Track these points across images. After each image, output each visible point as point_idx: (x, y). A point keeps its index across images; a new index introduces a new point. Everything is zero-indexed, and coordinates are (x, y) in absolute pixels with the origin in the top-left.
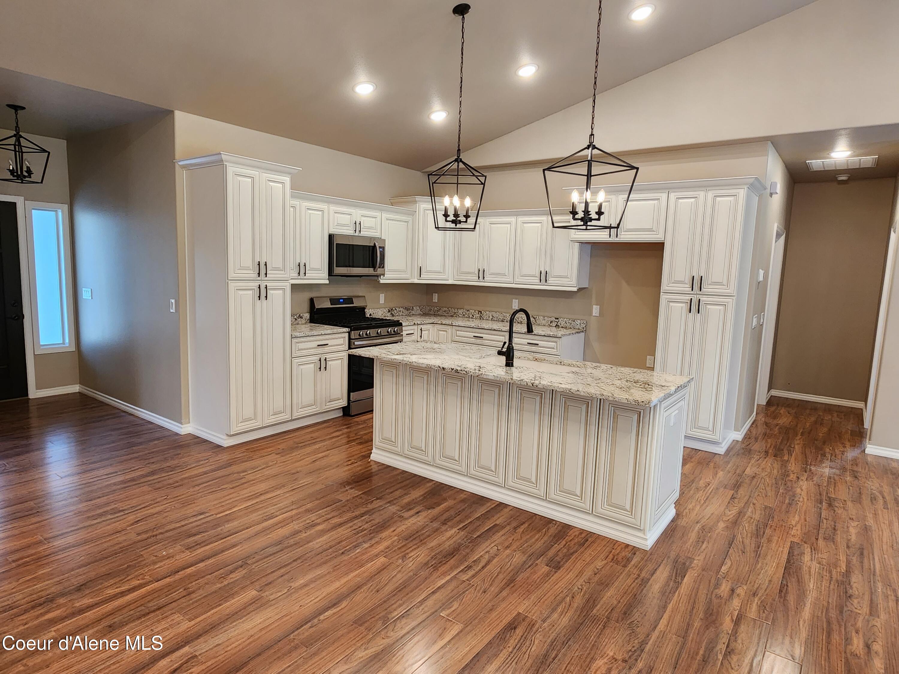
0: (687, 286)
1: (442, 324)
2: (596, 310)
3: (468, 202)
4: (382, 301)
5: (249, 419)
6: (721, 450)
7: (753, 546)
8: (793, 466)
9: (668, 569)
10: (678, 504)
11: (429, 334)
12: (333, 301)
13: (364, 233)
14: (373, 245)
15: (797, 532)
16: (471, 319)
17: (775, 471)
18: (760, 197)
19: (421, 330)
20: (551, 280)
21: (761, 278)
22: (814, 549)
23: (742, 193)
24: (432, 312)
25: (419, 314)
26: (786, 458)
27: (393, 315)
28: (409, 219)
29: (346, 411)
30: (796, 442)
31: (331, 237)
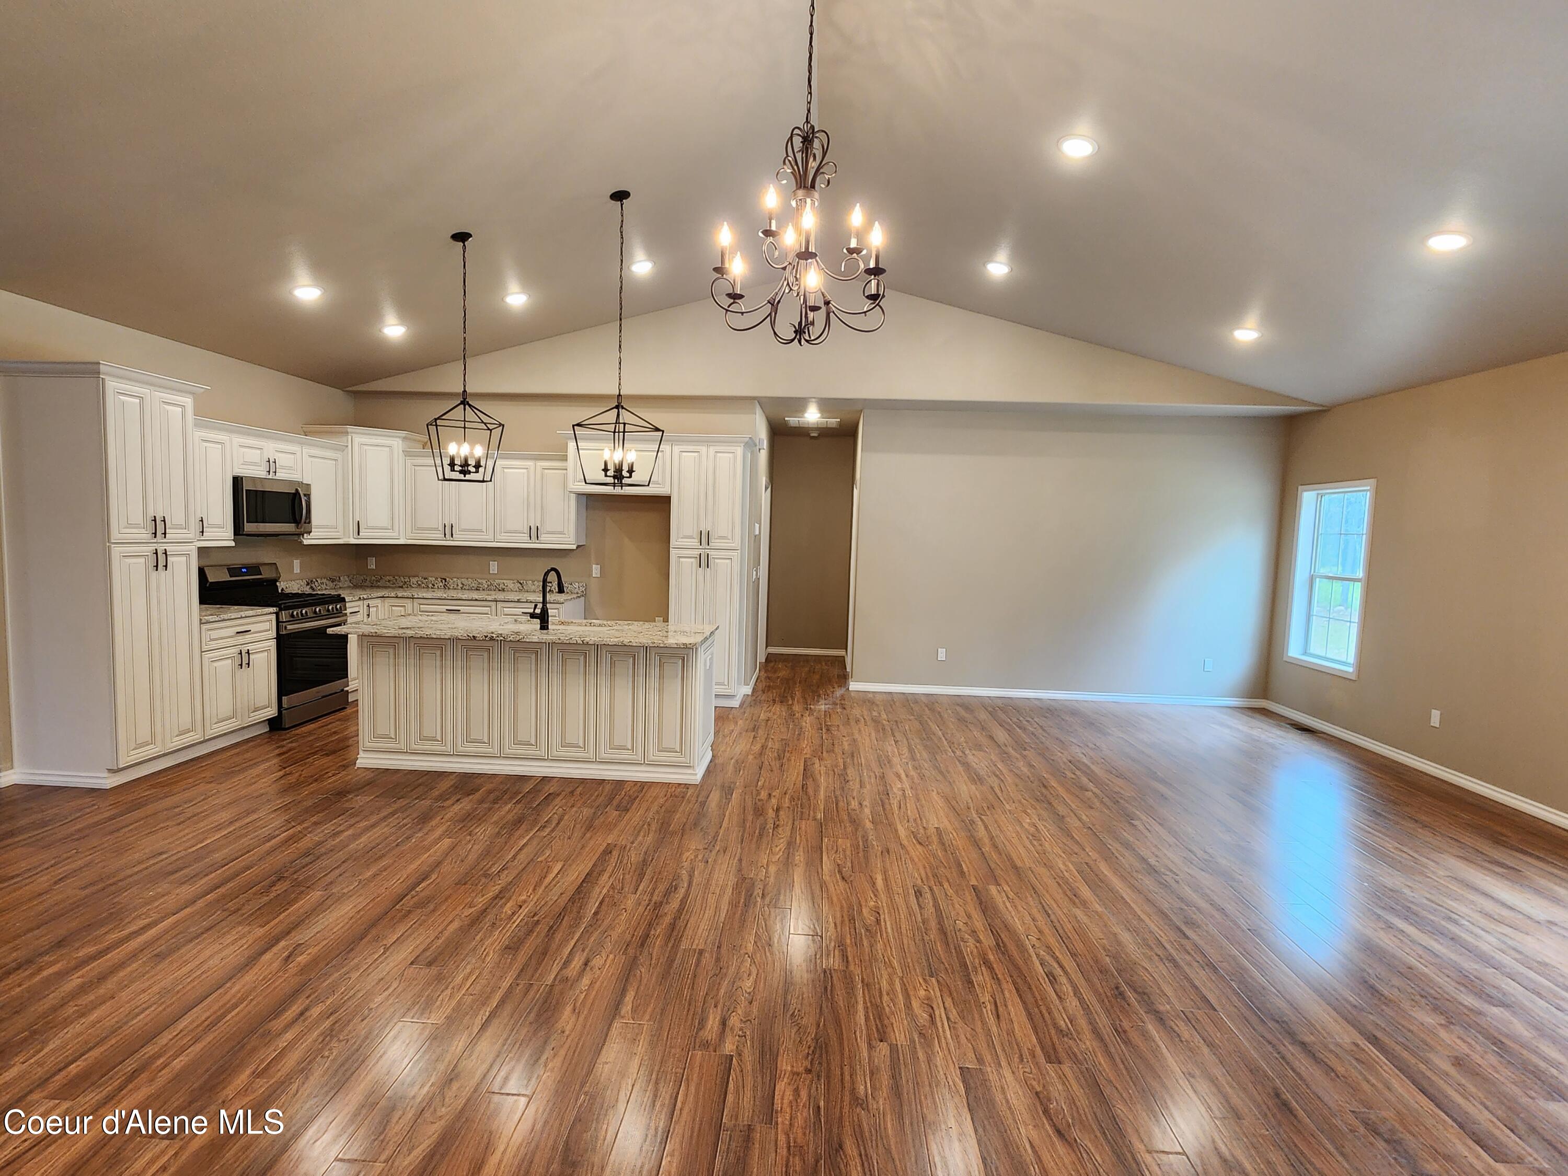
0: (696, 540)
1: (397, 597)
2: (596, 570)
3: (479, 451)
4: (297, 570)
5: (146, 744)
6: (735, 703)
7: (778, 765)
8: (797, 708)
9: (718, 792)
10: (713, 747)
11: (377, 611)
12: (233, 571)
13: (281, 475)
14: (294, 492)
15: (808, 752)
16: (430, 589)
17: (784, 713)
18: (752, 453)
19: (368, 606)
20: (543, 537)
21: (757, 533)
22: (821, 759)
23: (739, 450)
24: (368, 583)
25: (349, 587)
26: (790, 702)
27: (313, 590)
28: (338, 455)
29: (275, 724)
30: (796, 689)
31: (237, 482)
